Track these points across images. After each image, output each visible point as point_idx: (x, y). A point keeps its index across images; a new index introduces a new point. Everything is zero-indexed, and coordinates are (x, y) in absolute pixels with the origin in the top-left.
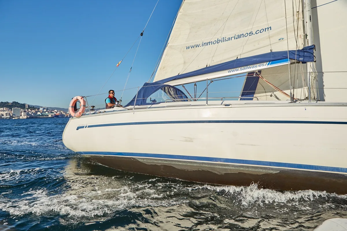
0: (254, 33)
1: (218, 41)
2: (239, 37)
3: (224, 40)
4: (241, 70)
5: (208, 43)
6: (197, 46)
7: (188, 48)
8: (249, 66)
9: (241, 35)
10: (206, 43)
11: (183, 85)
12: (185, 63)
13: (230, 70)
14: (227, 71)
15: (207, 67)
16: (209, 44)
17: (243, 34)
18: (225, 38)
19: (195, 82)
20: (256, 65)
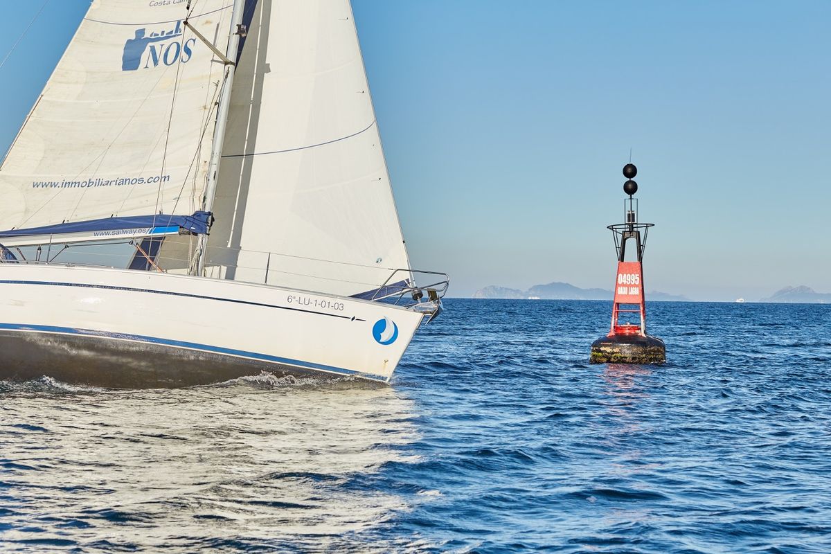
0: (146, 180)
1: (89, 184)
2: (123, 182)
3: (99, 183)
4: (114, 234)
5: (72, 183)
6: (54, 185)
7: (36, 185)
8: (125, 230)
9: (126, 180)
10: (69, 183)
11: (17, 247)
12: (27, 211)
13: (98, 232)
14: (92, 233)
15: (63, 224)
16: (73, 185)
17: (129, 179)
18: (101, 180)
19: (39, 245)
20: (135, 230)
